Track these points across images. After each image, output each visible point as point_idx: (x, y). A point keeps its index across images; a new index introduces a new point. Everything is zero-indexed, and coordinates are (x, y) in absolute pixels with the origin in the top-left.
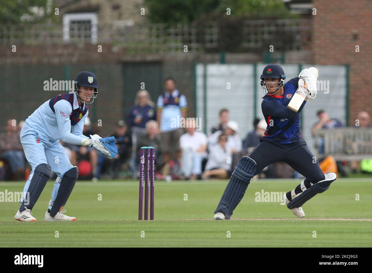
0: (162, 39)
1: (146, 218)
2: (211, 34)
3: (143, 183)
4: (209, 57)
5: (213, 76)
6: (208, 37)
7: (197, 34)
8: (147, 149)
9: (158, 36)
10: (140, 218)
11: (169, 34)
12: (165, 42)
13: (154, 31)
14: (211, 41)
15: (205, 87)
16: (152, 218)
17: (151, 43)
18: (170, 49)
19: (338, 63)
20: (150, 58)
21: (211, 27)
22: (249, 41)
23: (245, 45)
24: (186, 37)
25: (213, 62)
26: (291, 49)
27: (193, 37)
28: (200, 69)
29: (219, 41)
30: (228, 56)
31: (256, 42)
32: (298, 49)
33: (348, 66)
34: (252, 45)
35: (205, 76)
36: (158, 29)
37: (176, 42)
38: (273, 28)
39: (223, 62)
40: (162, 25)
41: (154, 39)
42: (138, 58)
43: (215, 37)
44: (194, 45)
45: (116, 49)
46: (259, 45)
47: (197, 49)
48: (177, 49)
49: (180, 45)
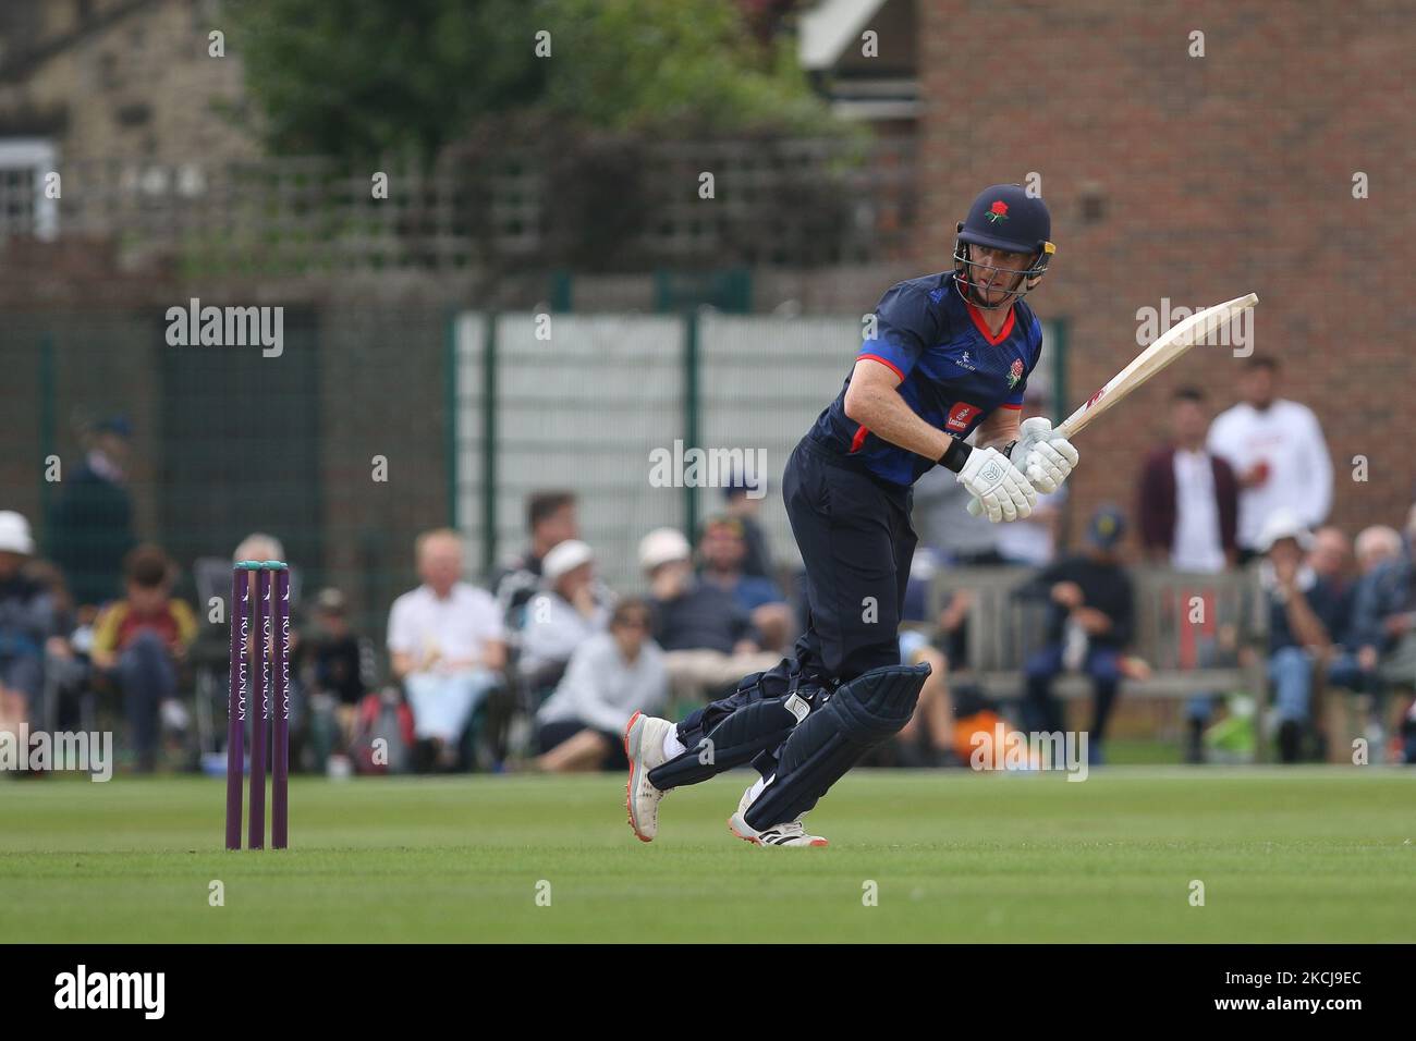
0: (318, 219)
2: (516, 200)
4: (510, 288)
5: (522, 360)
6: (501, 212)
7: (458, 201)
9: (301, 207)
11: (347, 200)
12: (328, 234)
13: (287, 189)
14: (516, 228)
15: (490, 404)
17: (272, 238)
18: (351, 263)
21: (515, 170)
22: (667, 229)
23: (651, 242)
24: (414, 211)
25: (524, 305)
26: (834, 257)
27: (443, 213)
28: (469, 335)
29: (545, 225)
30: (583, 288)
31: (696, 229)
32: (863, 257)
33: (1060, 327)
34: (680, 243)
35: (490, 360)
36: (300, 179)
37: (375, 229)
38: (764, 178)
39: (561, 305)
40: (315, 163)
41: (285, 219)
43: (529, 211)
44: (445, 244)
45: (132, 258)
46: (707, 242)
47: (460, 261)
48: (377, 261)
49: (389, 244)
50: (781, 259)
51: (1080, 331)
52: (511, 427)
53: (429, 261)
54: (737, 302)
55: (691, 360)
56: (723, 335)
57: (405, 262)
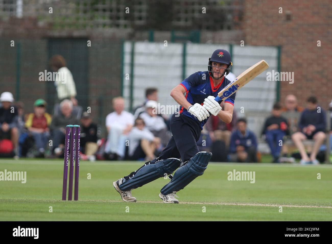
0: (89, 14)
1: (70, 199)
2: (140, 11)
3: (68, 162)
4: (138, 34)
5: (141, 54)
6: (136, 14)
8: (73, 128)
9: (85, 12)
10: (64, 198)
11: (97, 10)
12: (92, 18)
13: (81, 7)
14: (140, 18)
15: (132, 65)
16: (76, 198)
17: (78, 19)
18: (97, 25)
19: (269, 44)
20: (76, 34)
21: (140, 3)
22: (179, 19)
23: (176, 23)
24: (114, 13)
25: (141, 39)
26: (222, 28)
27: (121, 14)
28: (127, 47)
29: (148, 18)
30: (157, 34)
31: (186, 20)
32: (229, 28)
33: (279, 48)
34: (182, 23)
35: (133, 54)
36: (85, 5)
37: (104, 18)
39: (151, 40)
41: (81, 14)
42: (64, 33)
43: (144, 14)
44: (122, 22)
45: (41, 24)
46: (189, 23)
47: (125, 26)
48: (104, 25)
49: (107, 21)
50: (209, 28)
51: (285, 49)
52: (137, 71)
53: (118, 26)
54: (196, 40)
55: (184, 55)
56: (193, 48)
57: (111, 26)
